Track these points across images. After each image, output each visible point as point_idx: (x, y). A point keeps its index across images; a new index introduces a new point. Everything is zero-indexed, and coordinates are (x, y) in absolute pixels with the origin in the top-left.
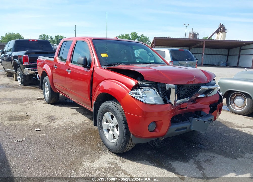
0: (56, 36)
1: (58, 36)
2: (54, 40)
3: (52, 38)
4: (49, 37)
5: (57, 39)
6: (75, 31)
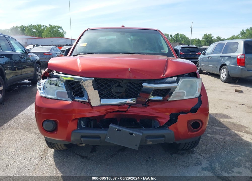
0: (176, 35)
1: (178, 34)
2: (174, 38)
3: (172, 37)
4: (169, 36)
5: (177, 37)
6: (192, 28)
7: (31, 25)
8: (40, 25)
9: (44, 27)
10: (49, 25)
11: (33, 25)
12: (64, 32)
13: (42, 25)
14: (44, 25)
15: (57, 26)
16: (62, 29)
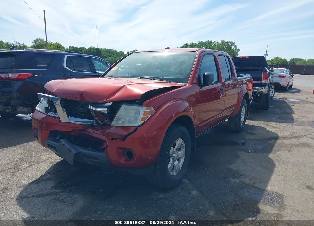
7: (202, 42)
8: (211, 42)
9: (215, 43)
10: (222, 41)
11: (203, 42)
12: (237, 48)
13: (213, 42)
14: (215, 41)
15: (230, 42)
16: (235, 46)
